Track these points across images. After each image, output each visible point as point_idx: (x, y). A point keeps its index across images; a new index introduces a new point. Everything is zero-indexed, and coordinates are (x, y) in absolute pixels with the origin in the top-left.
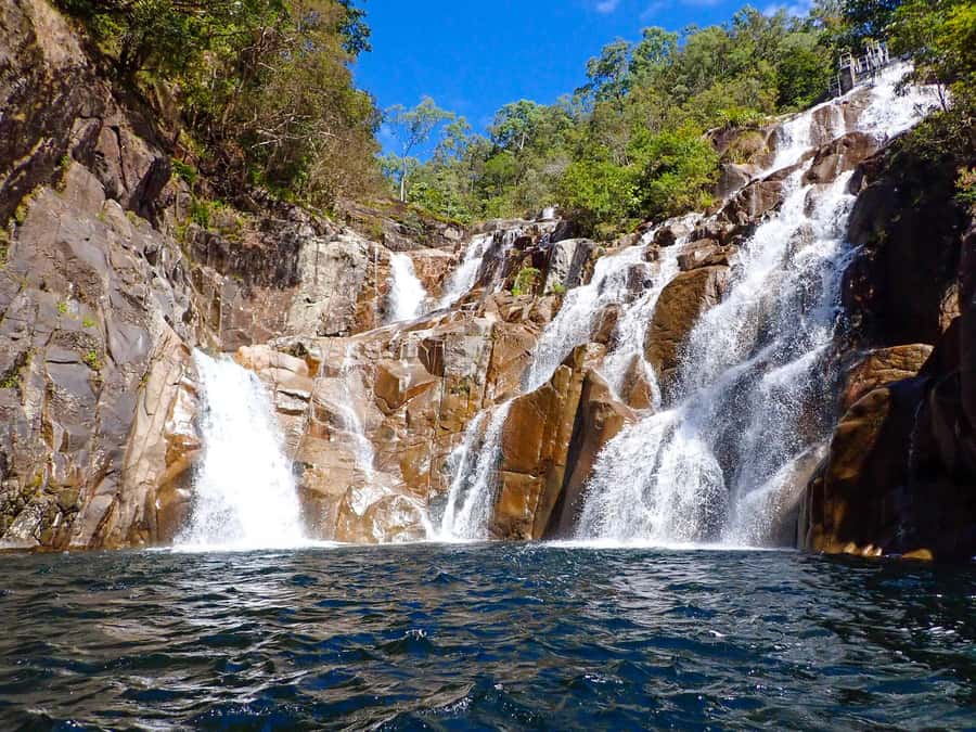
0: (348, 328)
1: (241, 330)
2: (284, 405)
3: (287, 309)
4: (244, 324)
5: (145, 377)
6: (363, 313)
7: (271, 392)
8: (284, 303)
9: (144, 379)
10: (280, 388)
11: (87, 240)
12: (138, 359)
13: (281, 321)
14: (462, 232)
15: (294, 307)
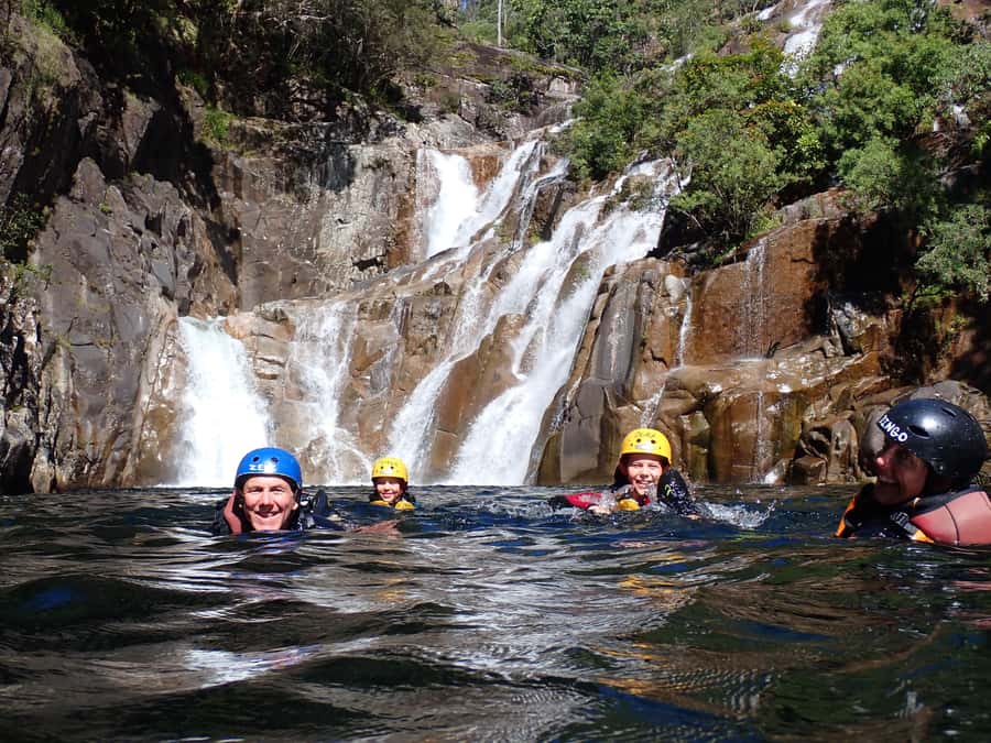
0: (387, 251)
1: (266, 263)
2: (262, 371)
3: (316, 233)
4: (269, 256)
5: (145, 351)
6: (404, 232)
7: (251, 359)
8: (313, 226)
9: (145, 352)
10: (260, 354)
11: (94, 235)
12: (138, 338)
13: (310, 248)
14: (574, 84)
15: (324, 230)
